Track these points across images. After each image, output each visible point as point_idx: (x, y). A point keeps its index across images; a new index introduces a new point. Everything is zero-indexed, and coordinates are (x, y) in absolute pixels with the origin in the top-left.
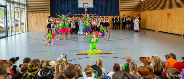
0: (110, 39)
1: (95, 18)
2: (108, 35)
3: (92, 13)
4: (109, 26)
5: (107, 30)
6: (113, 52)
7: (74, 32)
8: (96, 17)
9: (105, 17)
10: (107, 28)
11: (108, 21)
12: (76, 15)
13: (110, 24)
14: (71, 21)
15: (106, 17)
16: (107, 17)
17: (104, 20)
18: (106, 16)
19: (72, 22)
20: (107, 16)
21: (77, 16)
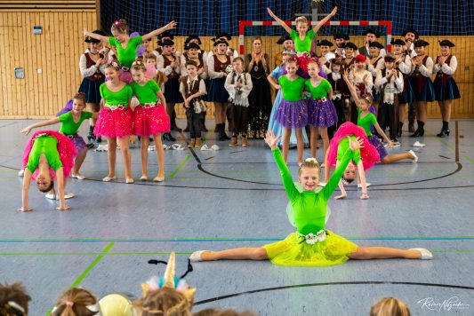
0: (459, 178)
1: (372, 44)
2: (451, 152)
3: (355, 19)
4: (457, 96)
5: (445, 124)
6: (425, 253)
7: (239, 128)
8: (380, 40)
9: (434, 41)
10: (444, 112)
11: (451, 68)
12: (255, 23)
13: (461, 87)
14: (224, 60)
15: (444, 44)
16: (451, 45)
17: (430, 61)
18: (442, 38)
19: (229, 68)
20: (451, 39)
21: (260, 32)
